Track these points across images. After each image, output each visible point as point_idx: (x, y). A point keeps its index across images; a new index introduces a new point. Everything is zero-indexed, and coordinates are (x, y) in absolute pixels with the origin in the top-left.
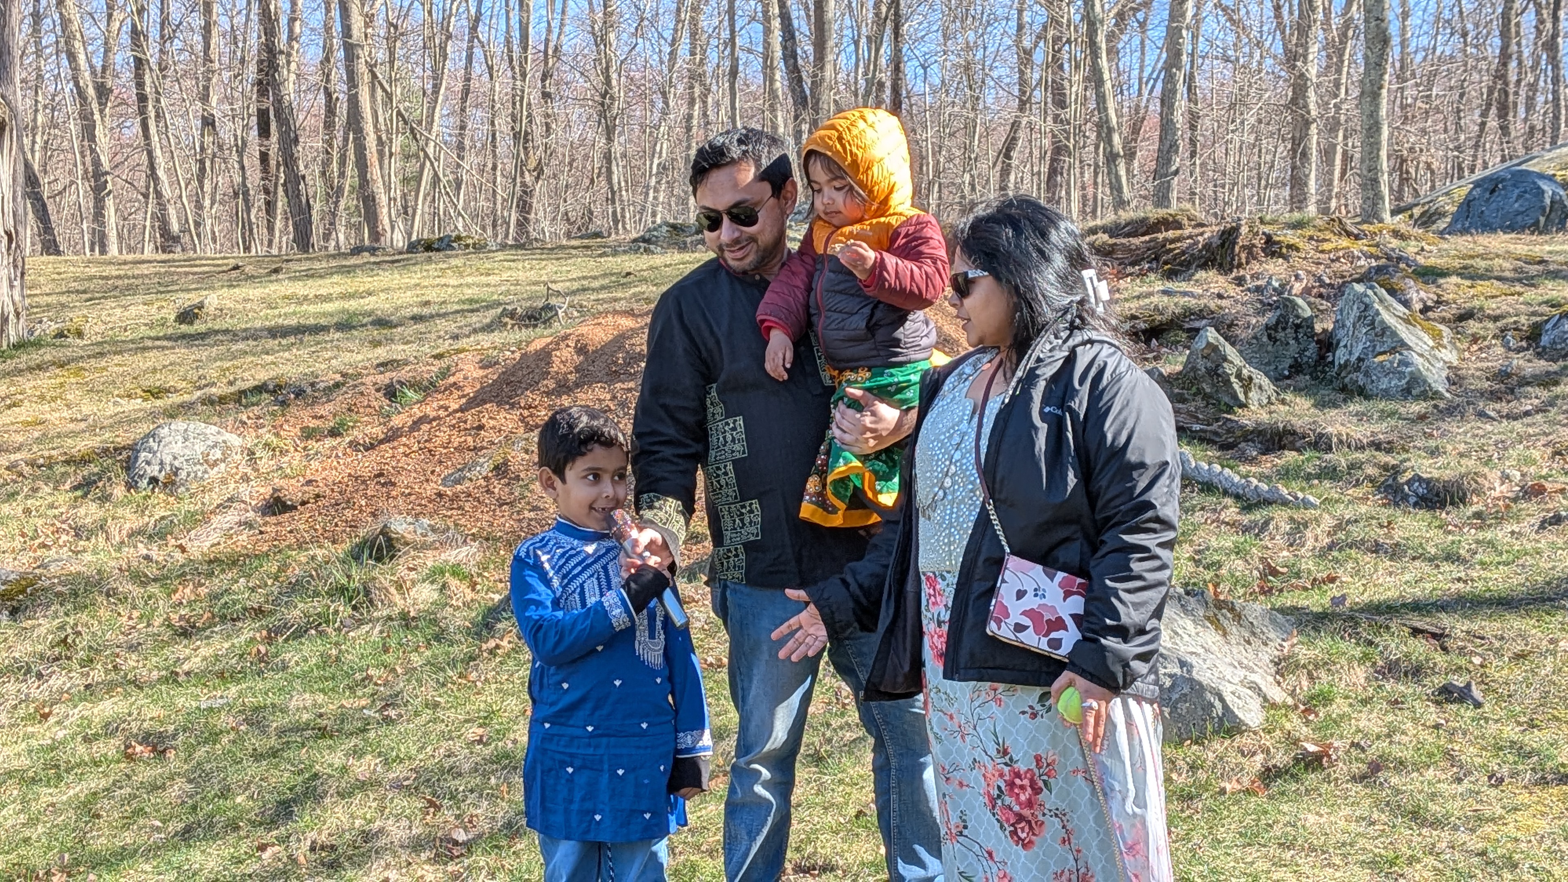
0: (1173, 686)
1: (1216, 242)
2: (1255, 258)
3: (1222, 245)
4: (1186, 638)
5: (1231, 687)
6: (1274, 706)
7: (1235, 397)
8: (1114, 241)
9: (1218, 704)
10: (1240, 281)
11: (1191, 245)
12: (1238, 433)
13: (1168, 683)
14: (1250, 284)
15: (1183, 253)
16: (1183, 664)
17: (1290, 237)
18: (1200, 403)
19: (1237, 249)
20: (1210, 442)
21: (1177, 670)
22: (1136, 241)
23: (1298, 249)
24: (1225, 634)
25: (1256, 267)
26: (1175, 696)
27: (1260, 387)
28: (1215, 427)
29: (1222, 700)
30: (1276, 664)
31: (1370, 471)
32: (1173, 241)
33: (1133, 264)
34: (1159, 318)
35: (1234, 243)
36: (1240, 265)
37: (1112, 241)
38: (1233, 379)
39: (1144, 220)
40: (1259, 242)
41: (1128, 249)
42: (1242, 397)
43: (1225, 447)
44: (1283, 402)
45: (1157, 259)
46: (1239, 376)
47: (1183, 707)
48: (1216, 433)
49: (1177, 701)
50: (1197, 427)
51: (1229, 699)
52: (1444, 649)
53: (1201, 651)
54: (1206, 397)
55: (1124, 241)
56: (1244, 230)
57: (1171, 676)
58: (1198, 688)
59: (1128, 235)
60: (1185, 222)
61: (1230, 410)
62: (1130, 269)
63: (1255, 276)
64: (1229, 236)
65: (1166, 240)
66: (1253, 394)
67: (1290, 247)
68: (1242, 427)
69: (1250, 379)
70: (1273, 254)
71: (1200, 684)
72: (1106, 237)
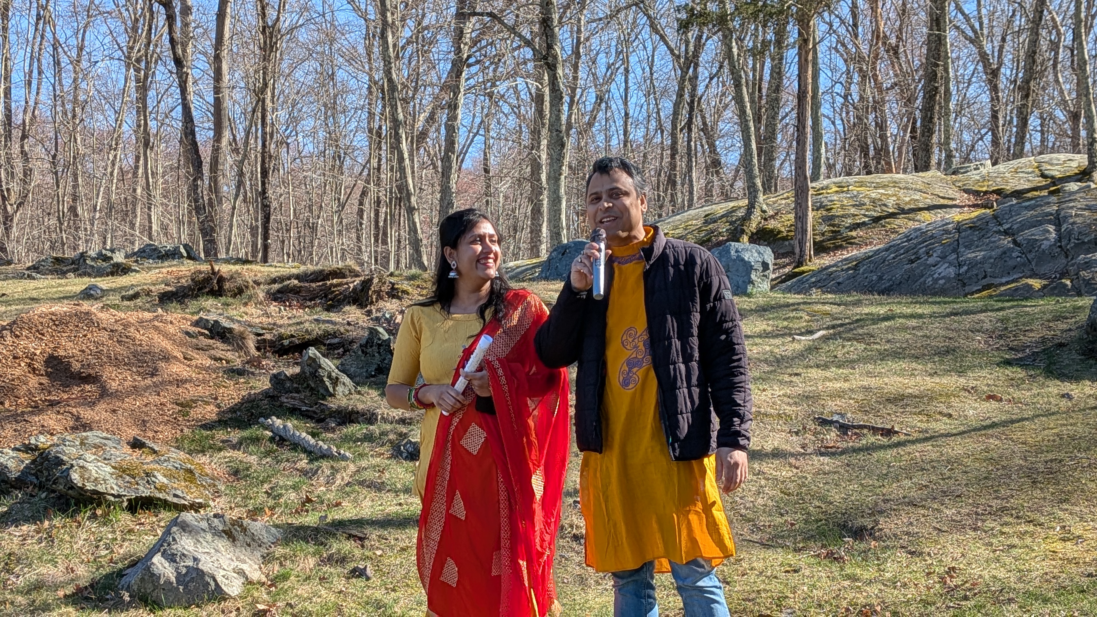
0: (187, 573)
1: (360, 288)
2: (382, 299)
3: (362, 290)
4: (205, 543)
5: (223, 573)
6: (251, 583)
7: (327, 389)
8: (302, 284)
9: (212, 583)
10: (369, 313)
11: (346, 289)
12: (327, 413)
13: (184, 571)
14: (374, 315)
15: (341, 293)
16: (195, 559)
17: (405, 286)
18: (308, 394)
19: (370, 293)
20: (311, 418)
21: (191, 564)
22: (314, 285)
23: (408, 294)
24: (234, 540)
25: (381, 304)
26: (187, 579)
27: (344, 384)
28: (314, 409)
29: (215, 580)
30: (264, 557)
31: (392, 437)
32: (336, 286)
33: (311, 300)
34: (307, 337)
35: (369, 289)
36: (372, 303)
37: (299, 284)
38: (325, 379)
39: (321, 272)
40: (386, 288)
41: (308, 290)
42: (331, 390)
43: (319, 421)
44: (359, 393)
45: (326, 296)
46: (329, 377)
47: (192, 585)
48: (315, 412)
49: (188, 582)
50: (304, 408)
51: (219, 579)
52: (363, 546)
53: (213, 551)
54: (312, 389)
55: (307, 285)
56: (376, 281)
57: (186, 567)
58: (201, 574)
59: (312, 281)
60: (348, 273)
61: (324, 398)
62: (309, 303)
63: (378, 310)
64: (367, 284)
65: (331, 285)
66: (340, 389)
67: (404, 292)
68: (329, 409)
69: (337, 378)
70: (393, 297)
71: (202, 571)
72: (296, 282)
